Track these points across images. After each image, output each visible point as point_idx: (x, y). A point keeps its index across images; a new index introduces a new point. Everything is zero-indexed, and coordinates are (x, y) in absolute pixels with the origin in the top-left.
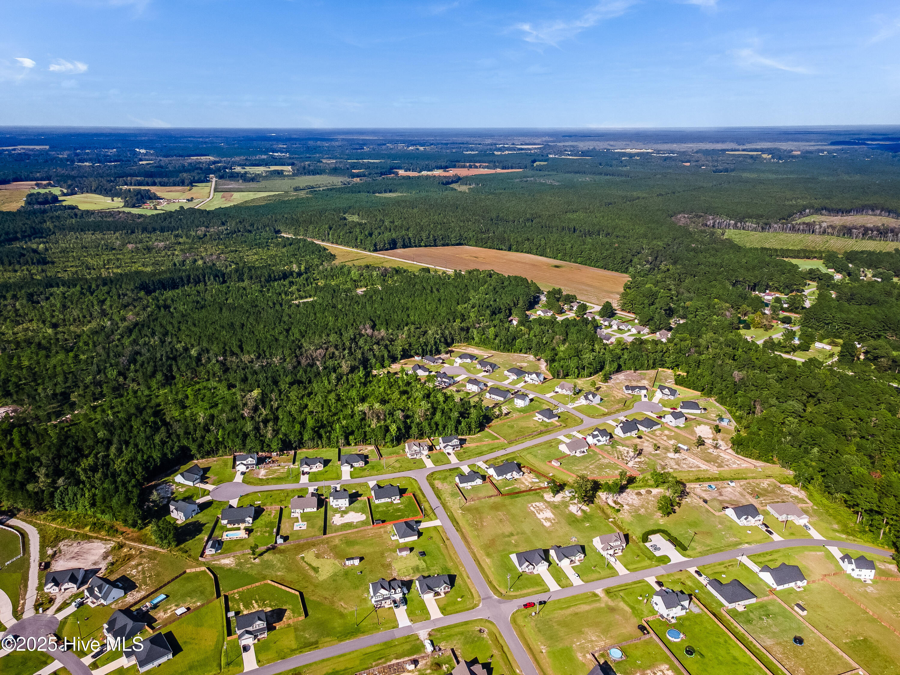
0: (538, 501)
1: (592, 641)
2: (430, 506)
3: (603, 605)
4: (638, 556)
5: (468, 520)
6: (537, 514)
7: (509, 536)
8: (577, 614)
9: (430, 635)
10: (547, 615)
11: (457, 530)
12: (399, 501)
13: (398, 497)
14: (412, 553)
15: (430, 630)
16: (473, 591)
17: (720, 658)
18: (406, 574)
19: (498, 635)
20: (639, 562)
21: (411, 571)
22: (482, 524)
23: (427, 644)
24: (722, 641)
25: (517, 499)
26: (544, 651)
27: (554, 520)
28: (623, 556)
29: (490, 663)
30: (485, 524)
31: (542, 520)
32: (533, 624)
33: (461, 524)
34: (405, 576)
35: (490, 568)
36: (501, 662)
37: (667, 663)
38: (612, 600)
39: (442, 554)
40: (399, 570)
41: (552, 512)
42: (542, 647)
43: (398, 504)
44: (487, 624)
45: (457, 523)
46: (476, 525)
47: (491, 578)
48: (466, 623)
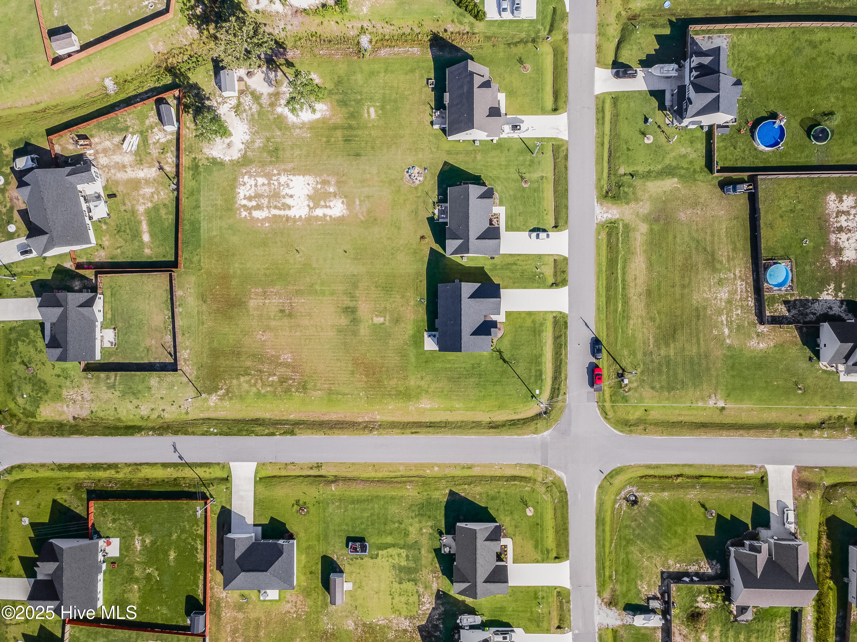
0: (233, 184)
1: (729, 302)
2: (165, 465)
3: (644, 228)
4: (520, 61)
5: (258, 395)
6: (291, 213)
7: (355, 321)
8: (649, 293)
9: (611, 603)
10: (633, 353)
11: (292, 433)
12: (116, 542)
13: (102, 543)
14: (347, 568)
15: (597, 600)
16: (509, 472)
17: (846, 84)
18: (415, 598)
19: (651, 472)
20: (539, 71)
21: (409, 586)
22: (287, 365)
23: (639, 621)
24: (808, 51)
25: (204, 234)
26: (721, 404)
27: (325, 183)
28: (511, 94)
29: (719, 517)
30: (287, 357)
31: (319, 212)
32: (647, 392)
33: (267, 415)
34: (421, 603)
35: (451, 410)
36: (725, 496)
37: (826, 193)
38: (637, 200)
39: (370, 500)
40: (395, 610)
41: (295, 171)
42: (711, 403)
43: (125, 547)
44: (619, 480)
45: (257, 422)
46: (283, 381)
47: (484, 417)
48: (600, 522)
